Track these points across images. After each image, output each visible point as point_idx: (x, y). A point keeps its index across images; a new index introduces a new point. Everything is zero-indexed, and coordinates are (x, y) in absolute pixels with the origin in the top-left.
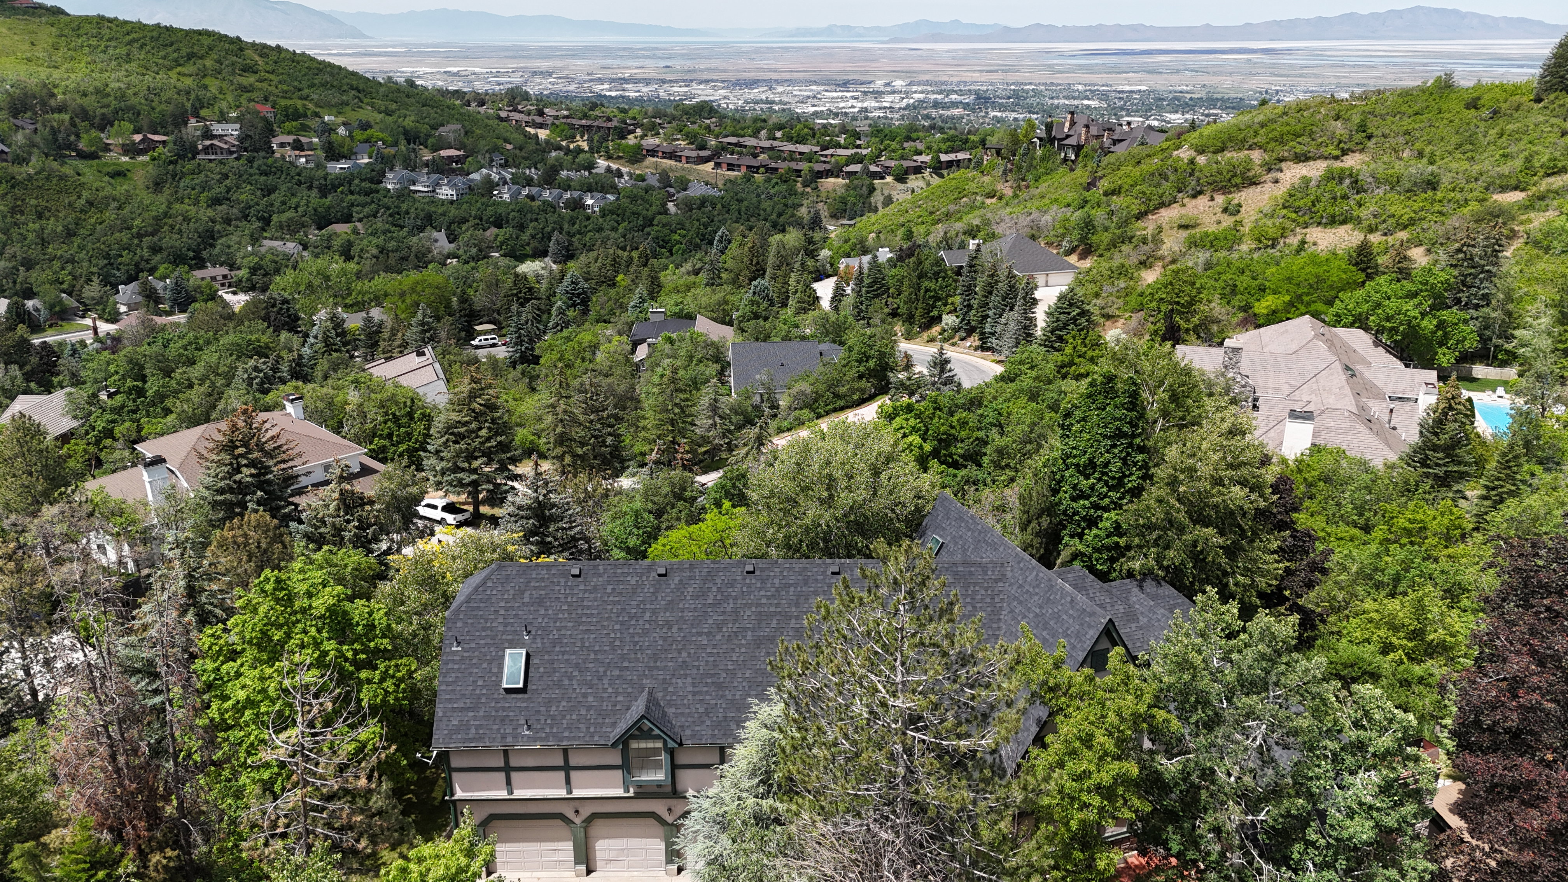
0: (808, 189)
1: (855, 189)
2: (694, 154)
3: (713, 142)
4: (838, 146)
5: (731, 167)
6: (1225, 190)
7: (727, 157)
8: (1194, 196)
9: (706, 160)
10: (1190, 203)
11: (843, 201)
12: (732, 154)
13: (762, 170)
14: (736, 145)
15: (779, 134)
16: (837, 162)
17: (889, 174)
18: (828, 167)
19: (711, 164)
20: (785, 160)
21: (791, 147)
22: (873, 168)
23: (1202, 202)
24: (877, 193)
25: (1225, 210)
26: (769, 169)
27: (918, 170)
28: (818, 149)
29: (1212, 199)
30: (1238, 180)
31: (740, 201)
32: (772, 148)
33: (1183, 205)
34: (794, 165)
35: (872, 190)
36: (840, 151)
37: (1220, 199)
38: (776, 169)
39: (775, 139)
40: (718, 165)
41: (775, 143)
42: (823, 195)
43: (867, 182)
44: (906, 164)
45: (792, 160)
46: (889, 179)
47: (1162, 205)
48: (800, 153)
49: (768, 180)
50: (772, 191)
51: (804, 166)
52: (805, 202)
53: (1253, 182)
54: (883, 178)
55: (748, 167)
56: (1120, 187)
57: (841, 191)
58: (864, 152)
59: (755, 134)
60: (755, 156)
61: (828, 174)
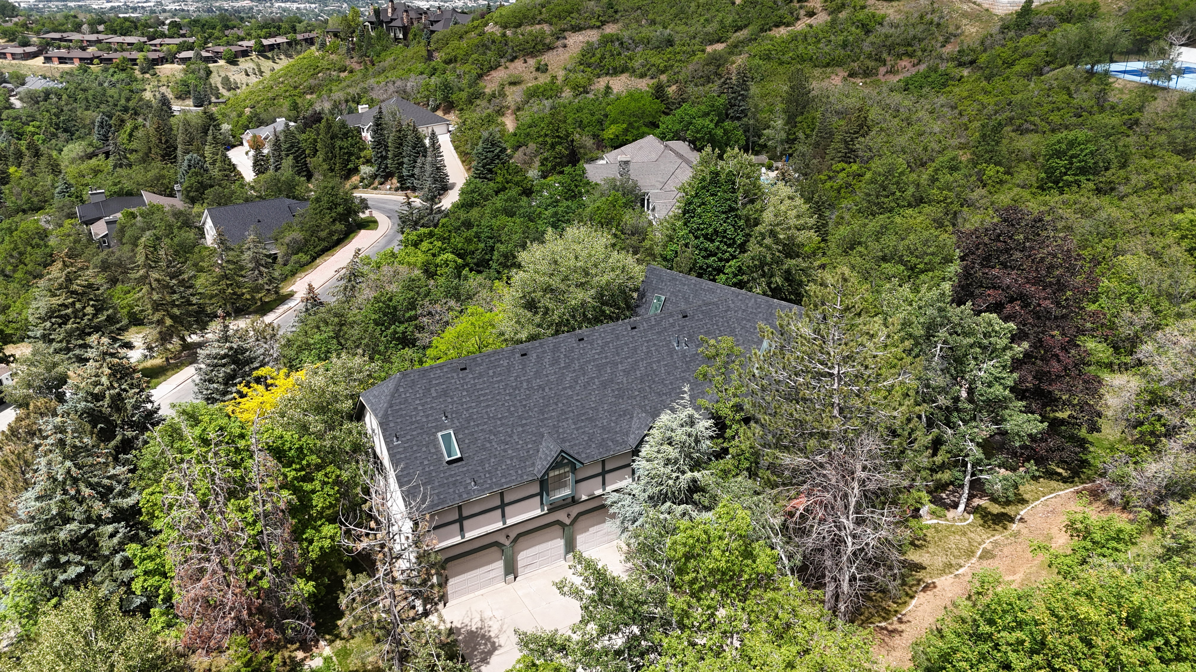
0: (147, 76)
1: (193, 72)
2: (20, 50)
3: (34, 39)
4: (163, 35)
5: (62, 60)
6: (532, 54)
7: (53, 52)
8: (512, 60)
9: (34, 55)
10: (512, 66)
11: (185, 83)
12: (59, 48)
13: (96, 61)
14: (61, 40)
15: (101, 28)
16: (169, 50)
17: (221, 58)
18: (161, 55)
19: (41, 59)
20: (116, 51)
21: (120, 39)
22: (204, 54)
23: (519, 64)
24: (214, 75)
25: (538, 69)
26: (102, 60)
27: (245, 53)
28: (145, 39)
29: (525, 62)
30: (540, 47)
31: (85, 90)
32: (99, 41)
33: (507, 68)
34: (126, 55)
35: (209, 73)
36: (167, 41)
37: (532, 62)
38: (111, 60)
39: (98, 32)
40: (48, 59)
41: (101, 37)
42: (164, 80)
43: (203, 65)
44: (234, 49)
45: (124, 50)
46: (222, 62)
47: (492, 69)
48: (129, 44)
49: (106, 70)
50: (114, 79)
51: (139, 56)
52: (147, 87)
53: (550, 48)
54: (216, 62)
55: (81, 59)
56: (456, 57)
57: (180, 76)
58: (191, 40)
59: (77, 28)
60: (84, 49)
61: (162, 61)
